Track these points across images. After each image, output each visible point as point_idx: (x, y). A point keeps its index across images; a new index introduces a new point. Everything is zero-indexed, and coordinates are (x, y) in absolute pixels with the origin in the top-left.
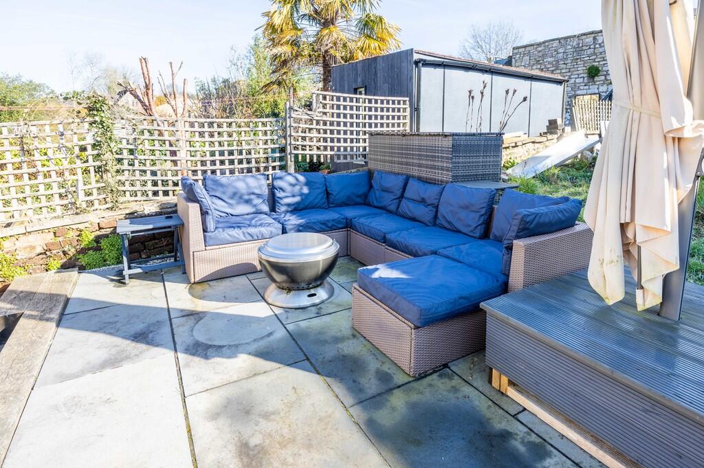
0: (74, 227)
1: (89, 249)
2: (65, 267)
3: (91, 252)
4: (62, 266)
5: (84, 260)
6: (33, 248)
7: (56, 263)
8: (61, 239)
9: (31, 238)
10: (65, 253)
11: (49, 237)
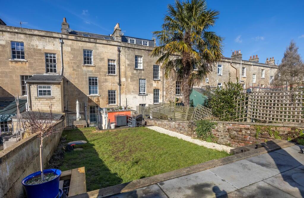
0: (298, 128)
1: (302, 138)
2: (292, 141)
3: (302, 139)
4: (291, 141)
5: (299, 141)
6: (284, 132)
7: (290, 139)
8: (293, 131)
9: (284, 128)
10: (294, 136)
11: (290, 130)
